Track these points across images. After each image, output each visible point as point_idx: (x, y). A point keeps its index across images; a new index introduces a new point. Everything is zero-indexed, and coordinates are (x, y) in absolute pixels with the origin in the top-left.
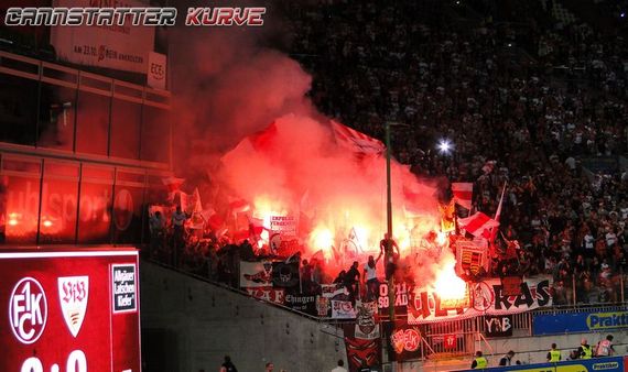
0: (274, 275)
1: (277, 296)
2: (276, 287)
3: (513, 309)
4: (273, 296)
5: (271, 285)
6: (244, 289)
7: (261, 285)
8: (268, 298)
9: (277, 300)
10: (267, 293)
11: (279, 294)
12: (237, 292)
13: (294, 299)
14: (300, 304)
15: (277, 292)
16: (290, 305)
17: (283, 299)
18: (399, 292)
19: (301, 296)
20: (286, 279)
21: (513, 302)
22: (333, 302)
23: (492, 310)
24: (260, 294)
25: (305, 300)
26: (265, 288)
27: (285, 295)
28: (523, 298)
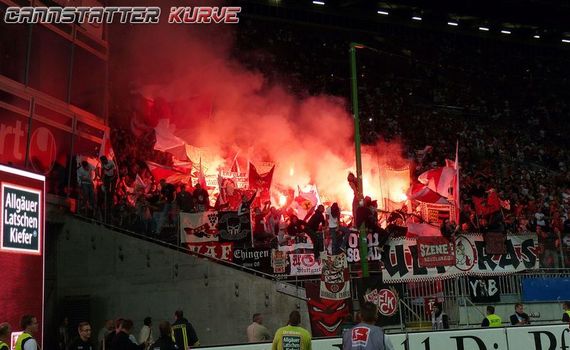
0: (220, 227)
1: (224, 252)
2: (222, 241)
3: (499, 270)
4: (219, 252)
5: (217, 239)
6: (186, 245)
7: (204, 239)
8: (213, 255)
9: (224, 257)
10: (212, 248)
11: (226, 249)
12: (175, 249)
13: (244, 255)
14: (251, 260)
15: (224, 247)
16: (240, 261)
17: (230, 255)
18: (371, 244)
19: (253, 250)
20: (234, 231)
21: (497, 262)
22: (291, 256)
23: (476, 270)
24: (204, 250)
25: (257, 255)
26: (209, 244)
27: (234, 250)
28: (508, 257)
